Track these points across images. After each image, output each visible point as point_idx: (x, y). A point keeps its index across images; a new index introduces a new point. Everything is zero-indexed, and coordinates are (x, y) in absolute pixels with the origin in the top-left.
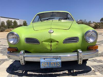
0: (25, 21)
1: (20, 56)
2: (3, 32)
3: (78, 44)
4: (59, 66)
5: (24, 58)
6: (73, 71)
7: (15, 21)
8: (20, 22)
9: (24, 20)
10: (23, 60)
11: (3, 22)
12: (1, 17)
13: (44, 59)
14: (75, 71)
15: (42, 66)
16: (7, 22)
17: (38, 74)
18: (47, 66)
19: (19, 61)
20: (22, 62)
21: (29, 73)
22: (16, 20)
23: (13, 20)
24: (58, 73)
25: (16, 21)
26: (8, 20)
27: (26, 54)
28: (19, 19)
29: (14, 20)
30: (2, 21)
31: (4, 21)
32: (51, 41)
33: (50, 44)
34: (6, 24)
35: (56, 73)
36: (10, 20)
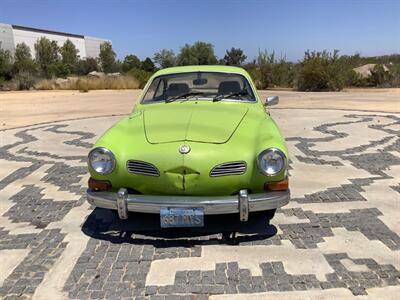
0: (107, 44)
1: (119, 201)
2: (28, 89)
3: (245, 177)
4: (200, 223)
5: (126, 204)
6: (234, 235)
7: (68, 42)
8: (86, 47)
9: (102, 41)
10: (124, 210)
11: (23, 46)
12: (14, 27)
13: (169, 208)
14: (237, 235)
15: (164, 223)
16: (36, 47)
17: (155, 239)
18: (174, 223)
19: (116, 211)
20: (122, 214)
21: (134, 236)
22: (72, 39)
23: (61, 41)
24: (199, 239)
25: (72, 45)
26: (43, 39)
27: (129, 196)
28: (83, 37)
29: (65, 38)
30: (20, 43)
31: (27, 44)
32: (185, 171)
33: (181, 176)
34: (33, 54)
35: (195, 238)
36: (51, 38)
